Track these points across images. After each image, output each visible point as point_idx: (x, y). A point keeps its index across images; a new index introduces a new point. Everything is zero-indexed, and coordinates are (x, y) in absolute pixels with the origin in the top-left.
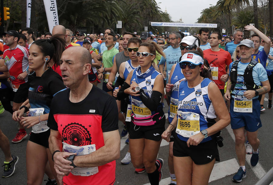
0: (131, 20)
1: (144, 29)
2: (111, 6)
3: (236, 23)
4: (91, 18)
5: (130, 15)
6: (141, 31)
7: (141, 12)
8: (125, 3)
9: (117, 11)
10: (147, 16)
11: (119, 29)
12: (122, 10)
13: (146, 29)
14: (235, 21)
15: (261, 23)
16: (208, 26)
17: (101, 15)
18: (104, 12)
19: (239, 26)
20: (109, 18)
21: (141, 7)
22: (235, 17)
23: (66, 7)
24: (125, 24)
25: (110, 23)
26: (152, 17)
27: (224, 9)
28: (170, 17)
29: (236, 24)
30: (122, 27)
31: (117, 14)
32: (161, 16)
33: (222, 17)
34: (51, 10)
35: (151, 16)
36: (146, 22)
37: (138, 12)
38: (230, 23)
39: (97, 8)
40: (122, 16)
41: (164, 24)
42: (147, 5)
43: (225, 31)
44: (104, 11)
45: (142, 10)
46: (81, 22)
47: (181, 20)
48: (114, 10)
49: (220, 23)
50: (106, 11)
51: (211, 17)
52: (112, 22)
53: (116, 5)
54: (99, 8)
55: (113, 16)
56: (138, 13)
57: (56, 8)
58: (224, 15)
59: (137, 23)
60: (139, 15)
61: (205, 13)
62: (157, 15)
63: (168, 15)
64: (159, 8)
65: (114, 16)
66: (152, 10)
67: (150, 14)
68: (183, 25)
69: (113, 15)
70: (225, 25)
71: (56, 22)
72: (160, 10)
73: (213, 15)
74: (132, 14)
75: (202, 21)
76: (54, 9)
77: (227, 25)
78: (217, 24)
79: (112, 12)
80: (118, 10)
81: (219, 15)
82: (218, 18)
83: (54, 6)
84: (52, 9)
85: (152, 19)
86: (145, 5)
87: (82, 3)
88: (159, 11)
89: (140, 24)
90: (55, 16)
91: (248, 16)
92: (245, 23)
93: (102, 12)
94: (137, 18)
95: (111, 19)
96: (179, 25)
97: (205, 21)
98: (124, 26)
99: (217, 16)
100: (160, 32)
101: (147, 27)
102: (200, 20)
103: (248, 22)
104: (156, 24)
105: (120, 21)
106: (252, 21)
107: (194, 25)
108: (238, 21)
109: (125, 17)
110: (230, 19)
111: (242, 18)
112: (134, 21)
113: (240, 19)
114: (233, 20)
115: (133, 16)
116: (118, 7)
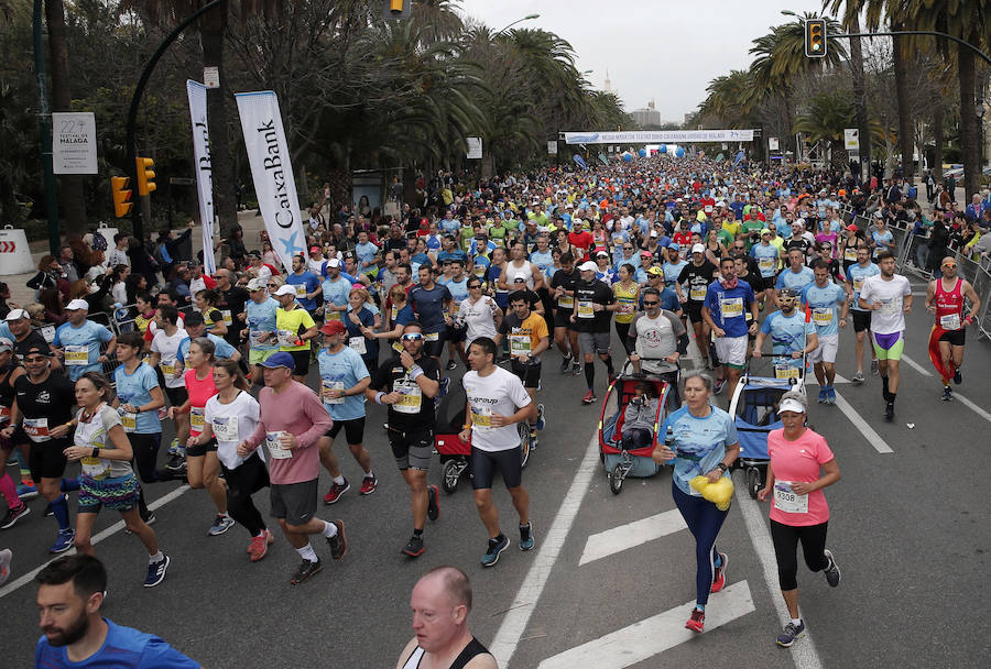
0: (507, 133)
1: (545, 148)
2: (449, 102)
3: (807, 127)
4: (393, 147)
5: (505, 116)
6: (538, 156)
7: (534, 107)
8: (488, 91)
9: (464, 114)
10: (553, 112)
11: (473, 160)
12: (479, 111)
13: (553, 148)
14: (802, 120)
15: (878, 123)
16: (728, 135)
17: (420, 132)
18: (426, 124)
19: (815, 134)
20: (444, 140)
21: (534, 91)
22: (802, 111)
23: (317, 123)
24: (491, 143)
25: (448, 145)
26: (569, 111)
27: (774, 84)
28: (620, 103)
29: (806, 130)
30: (484, 151)
31: (466, 125)
32: (594, 103)
33: (767, 105)
34: (267, 168)
35: (565, 110)
37: (526, 107)
38: (791, 127)
39: (408, 117)
40: (481, 129)
41: (603, 137)
42: (552, 82)
43: (777, 143)
44: (428, 122)
45: (538, 101)
46: (364, 158)
47: (652, 105)
48: (456, 113)
49: (760, 125)
51: (735, 105)
53: (460, 99)
54: (412, 116)
55: (456, 130)
56: (526, 111)
58: (772, 98)
59: (527, 140)
60: (531, 118)
61: (718, 91)
62: (581, 105)
63: (613, 98)
64: (586, 82)
65: (457, 133)
66: (566, 94)
67: (563, 105)
68: (657, 136)
69: (454, 127)
70: (774, 128)
71: (283, 198)
72: (589, 88)
73: (742, 99)
74: (510, 114)
76: (276, 162)
77: (781, 129)
78: (752, 131)
79: (450, 118)
80: (468, 115)
81: (758, 100)
82: (754, 109)
83: (278, 152)
84: (269, 163)
86: (547, 83)
87: (363, 106)
88: (586, 92)
89: (535, 142)
90: (281, 182)
91: (840, 111)
92: (831, 125)
93: (421, 126)
94: (525, 124)
95: (449, 141)
96: (647, 137)
97: (721, 114)
98: (487, 146)
99: (753, 102)
100: (593, 150)
101: (556, 143)
102: (707, 108)
103: (841, 122)
104: (579, 137)
105: (476, 139)
106: (852, 121)
107: (687, 136)
108: (813, 120)
109: (490, 130)
110: (788, 113)
111: (823, 112)
112: (516, 133)
113: (817, 115)
114: (799, 117)
115: (512, 121)
116: (468, 105)
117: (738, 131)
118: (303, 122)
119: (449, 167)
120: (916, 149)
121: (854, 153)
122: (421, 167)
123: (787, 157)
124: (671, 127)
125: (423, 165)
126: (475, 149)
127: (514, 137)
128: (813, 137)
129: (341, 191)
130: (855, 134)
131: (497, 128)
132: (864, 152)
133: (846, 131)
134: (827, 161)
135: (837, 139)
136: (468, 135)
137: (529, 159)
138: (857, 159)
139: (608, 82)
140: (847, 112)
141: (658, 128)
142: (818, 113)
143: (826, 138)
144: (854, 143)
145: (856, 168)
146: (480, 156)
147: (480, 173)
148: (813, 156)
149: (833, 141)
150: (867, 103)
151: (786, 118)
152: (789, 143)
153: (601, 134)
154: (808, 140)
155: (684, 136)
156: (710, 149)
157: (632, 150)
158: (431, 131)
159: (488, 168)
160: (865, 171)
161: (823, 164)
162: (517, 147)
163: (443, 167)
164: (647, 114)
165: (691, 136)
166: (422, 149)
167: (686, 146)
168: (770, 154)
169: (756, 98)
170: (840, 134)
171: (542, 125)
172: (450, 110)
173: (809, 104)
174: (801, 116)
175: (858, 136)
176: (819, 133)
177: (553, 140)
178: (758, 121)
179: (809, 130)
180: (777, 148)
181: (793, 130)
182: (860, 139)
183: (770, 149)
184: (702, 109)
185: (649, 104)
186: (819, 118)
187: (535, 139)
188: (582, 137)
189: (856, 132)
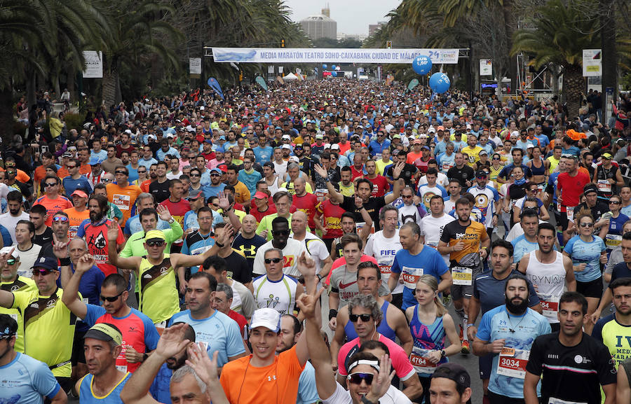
0: (136, 45)
1: (186, 66)
2: (60, 3)
3: (532, 47)
5: (133, 23)
6: (175, 76)
7: (172, 13)
9: (80, 20)
10: (197, 19)
11: (91, 80)
12: (100, 17)
13: (196, 67)
14: (526, 37)
17: (20, 42)
18: (30, 32)
19: (542, 56)
20: (52, 52)
22: (526, 25)
24: (115, 58)
26: (218, 18)
28: (286, 9)
29: (529, 50)
30: (105, 68)
31: (83, 35)
33: (479, 16)
35: (213, 17)
37: (161, 14)
38: (510, 45)
40: (103, 42)
43: (490, 66)
47: (326, 12)
49: (469, 42)
51: (436, 16)
55: (69, 42)
56: (162, 17)
58: (485, 9)
59: (161, 56)
60: (167, 27)
65: (70, 44)
67: (210, 9)
68: (332, 55)
69: (66, 37)
70: (488, 47)
74: (141, 20)
75: (402, 22)
77: (497, 47)
78: (457, 51)
79: (60, 24)
80: (84, 21)
81: (467, 7)
82: (462, 21)
85: (216, 28)
89: (173, 59)
91: (576, 24)
92: (564, 43)
93: (23, 34)
94: (160, 35)
95: (58, 54)
96: (319, 55)
97: (417, 26)
98: (109, 66)
99: (460, 11)
100: (250, 70)
101: (200, 60)
102: (399, 18)
103: (579, 40)
104: (230, 54)
105: (94, 53)
106: (593, 39)
107: (371, 56)
108: (540, 37)
109: (114, 41)
110: (507, 28)
111: (555, 27)
112: (149, 46)
113: (546, 31)
114: (521, 32)
115: (144, 30)
116: (86, 8)
117: (439, 51)
119: (58, 87)
121: (595, 80)
122: (21, 87)
123: (504, 85)
124: (351, 43)
125: (25, 84)
126: (94, 66)
127: (145, 51)
128: (538, 60)
130: (597, 57)
131: (122, 38)
132: (608, 80)
133: (585, 52)
134: (557, 91)
135: (571, 62)
136: (84, 47)
137: (165, 81)
138: (598, 88)
140: (588, 26)
141: (333, 44)
142: (547, 29)
143: (557, 61)
144: (594, 69)
145: (597, 103)
146: (101, 75)
147: (100, 97)
148: (538, 85)
149: (567, 66)
150: (616, 13)
151: (503, 33)
152: (505, 67)
153: (259, 51)
154: (533, 63)
155: (367, 56)
156: (402, 72)
157: (299, 71)
158: (35, 41)
159: (110, 91)
160: (609, 106)
161: (552, 96)
162: (150, 65)
163: (50, 87)
164: (319, 24)
165: (377, 56)
166: (22, 64)
167: (370, 68)
168: (480, 81)
169: (464, 6)
170: (576, 56)
171: (182, 36)
172: (60, 14)
173: (535, 16)
174: (524, 31)
175: (601, 59)
176: (548, 55)
177: (196, 56)
178: (466, 37)
179: (533, 51)
180: (489, 72)
181: (513, 50)
182: (603, 63)
183: (481, 74)
184: (392, 19)
185: (323, 11)
186: (549, 33)
187: (173, 55)
188: (234, 54)
189: (599, 53)
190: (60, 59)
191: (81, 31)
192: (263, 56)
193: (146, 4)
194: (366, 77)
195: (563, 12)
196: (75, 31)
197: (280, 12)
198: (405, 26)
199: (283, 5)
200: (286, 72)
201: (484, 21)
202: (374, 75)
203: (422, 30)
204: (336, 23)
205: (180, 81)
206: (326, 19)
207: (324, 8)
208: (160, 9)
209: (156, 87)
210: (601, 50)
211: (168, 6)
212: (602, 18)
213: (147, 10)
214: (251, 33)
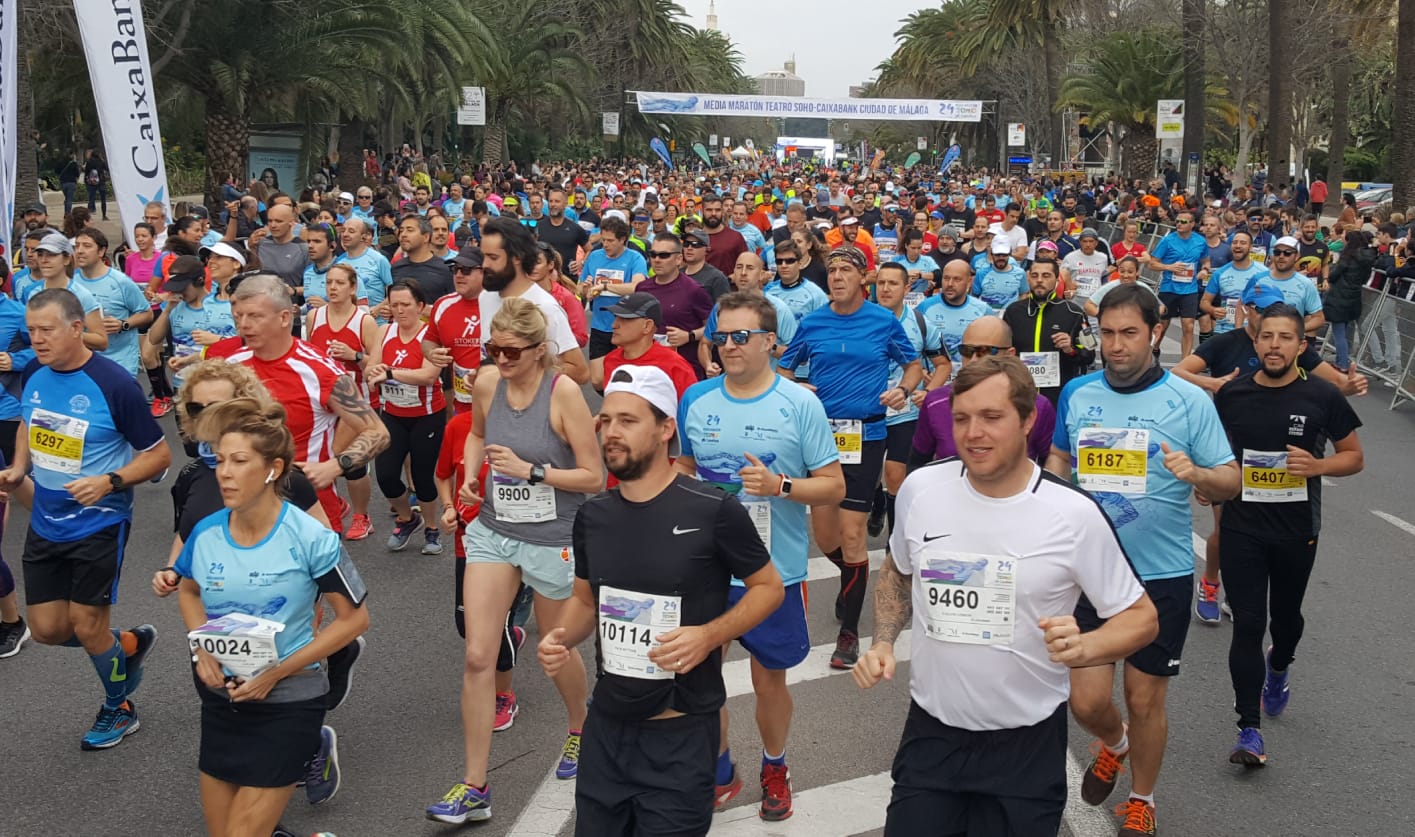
0: (532, 82)
1: (598, 122)
3: (1085, 98)
5: (528, 52)
6: (584, 137)
7: (583, 38)
9: (456, 32)
10: (614, 56)
11: (468, 128)
12: (484, 31)
13: (612, 125)
14: (1078, 84)
15: (1224, 93)
16: (934, 110)
18: (390, 43)
19: (1097, 112)
20: (416, 76)
21: (583, 10)
22: (1079, 66)
23: (186, 21)
24: (502, 101)
25: (423, 97)
26: (644, 57)
27: (1023, 18)
28: (734, 56)
29: (1082, 102)
30: (488, 116)
31: (461, 54)
32: (688, 50)
33: (1010, 60)
34: (117, 60)
35: (636, 54)
36: (610, 87)
37: (568, 38)
38: (1053, 98)
39: (355, 24)
40: (486, 64)
41: (705, 104)
43: (1022, 134)
44: (393, 38)
45: (590, 29)
46: (270, 97)
47: (790, 67)
48: (440, 30)
49: (998, 96)
50: (402, 39)
51: (948, 61)
52: (431, 93)
54: (362, 23)
55: (441, 62)
56: (566, 45)
57: (142, 49)
58: (1019, 47)
59: (566, 98)
60: (575, 57)
61: (917, 36)
62: (667, 51)
63: (722, 43)
64: (676, 7)
65: (440, 65)
66: (639, 25)
67: (632, 41)
68: (802, 107)
69: (437, 57)
70: (1021, 104)
71: (145, 121)
72: (682, 19)
73: (962, 49)
74: (539, 47)
76: (132, 51)
77: (1033, 105)
78: (979, 104)
79: (430, 42)
80: (463, 34)
81: (993, 51)
82: (987, 68)
83: (132, 34)
84: (120, 52)
88: (675, 26)
89: (582, 105)
90: (139, 90)
92: (1131, 93)
93: (379, 45)
94: (565, 69)
95: (426, 86)
96: (785, 107)
97: (921, 77)
98: (494, 111)
99: (983, 55)
101: (617, 114)
102: (894, 69)
103: (1152, 89)
104: (662, 101)
105: (477, 89)
106: (1173, 87)
107: (858, 109)
108: (1097, 84)
109: (503, 67)
110: (1050, 72)
111: (1118, 68)
112: (549, 84)
113: (1106, 75)
114: (1070, 77)
115: (541, 62)
116: (464, 17)
117: (953, 103)
118: (161, 16)
120: (1292, 148)
127: (544, 92)
128: (1094, 117)
129: (227, 155)
130: (1178, 111)
132: (1193, 144)
133: (1161, 103)
135: (1139, 118)
136: (464, 79)
139: (712, 18)
142: (1108, 72)
143: (1119, 120)
144: (1173, 127)
145: (1174, 178)
146: (482, 122)
147: (480, 152)
149: (1133, 127)
151: (1045, 83)
153: (703, 98)
154: (1085, 122)
155: (852, 109)
157: (750, 144)
159: (494, 142)
164: (780, 79)
165: (868, 109)
167: (852, 135)
168: (1007, 154)
169: (990, 46)
170: (1147, 111)
171: (595, 73)
172: (430, 23)
173: (1092, 54)
174: (1074, 76)
175: (1182, 115)
176: (1105, 109)
177: (613, 109)
178: (992, 88)
179: (1088, 104)
180: (1021, 142)
181: (1058, 103)
182: (1186, 119)
183: (1010, 143)
184: (884, 73)
185: (786, 64)
186: (1111, 80)
187: (581, 99)
188: (667, 101)
189: (1180, 107)
190: (428, 97)
191: (458, 48)
192: (707, 105)
193: (545, 24)
194: (845, 156)
195: (1132, 49)
196: (449, 48)
197: (728, 59)
198: (901, 82)
199: (731, 49)
200: (734, 145)
201: (1017, 67)
202: (855, 155)
203: (927, 84)
204: (803, 83)
205: (590, 141)
206: (789, 76)
207: (788, 59)
208: (566, 30)
209: (556, 149)
210: (1183, 101)
211: (576, 28)
212: (1187, 52)
213: (547, 34)
214: (687, 84)
